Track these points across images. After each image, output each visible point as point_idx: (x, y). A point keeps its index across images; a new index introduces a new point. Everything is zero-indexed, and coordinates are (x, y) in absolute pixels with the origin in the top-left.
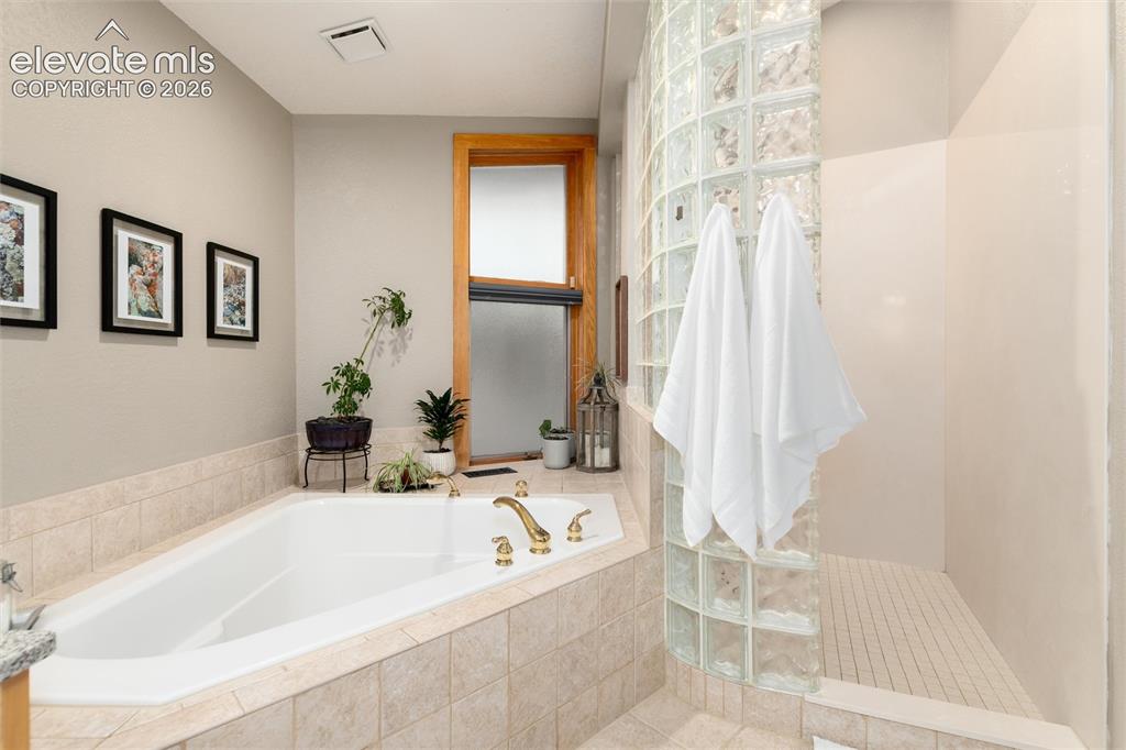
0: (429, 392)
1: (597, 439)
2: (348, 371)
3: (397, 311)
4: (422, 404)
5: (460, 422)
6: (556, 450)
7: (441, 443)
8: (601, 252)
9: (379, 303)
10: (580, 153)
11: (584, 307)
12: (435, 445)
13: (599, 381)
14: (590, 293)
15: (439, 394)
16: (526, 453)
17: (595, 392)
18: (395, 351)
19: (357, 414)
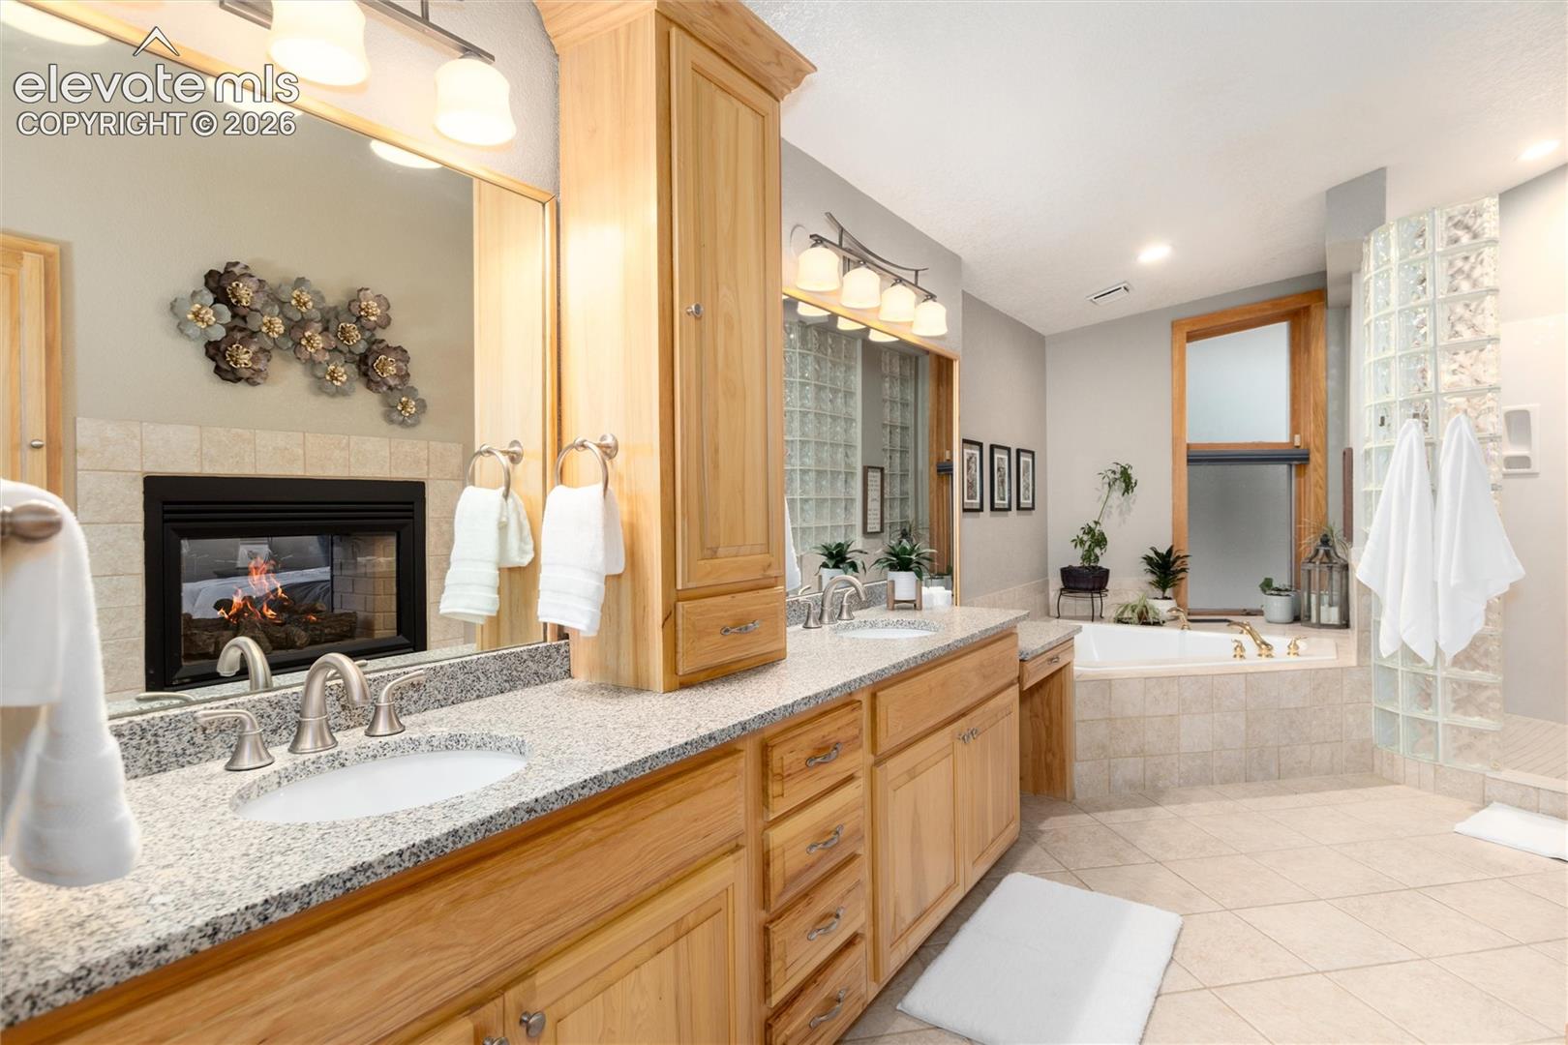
0: (1152, 549)
1: (1326, 599)
2: (1090, 531)
3: (1126, 480)
4: (1148, 559)
5: (1180, 576)
6: (1278, 606)
7: (1164, 591)
8: (1333, 407)
9: (1112, 476)
10: (1307, 309)
11: (1311, 466)
12: (1159, 593)
13: (1325, 541)
14: (1318, 450)
15: (1163, 550)
16: (1245, 610)
17: (1322, 552)
18: (1121, 513)
19: (1099, 565)
